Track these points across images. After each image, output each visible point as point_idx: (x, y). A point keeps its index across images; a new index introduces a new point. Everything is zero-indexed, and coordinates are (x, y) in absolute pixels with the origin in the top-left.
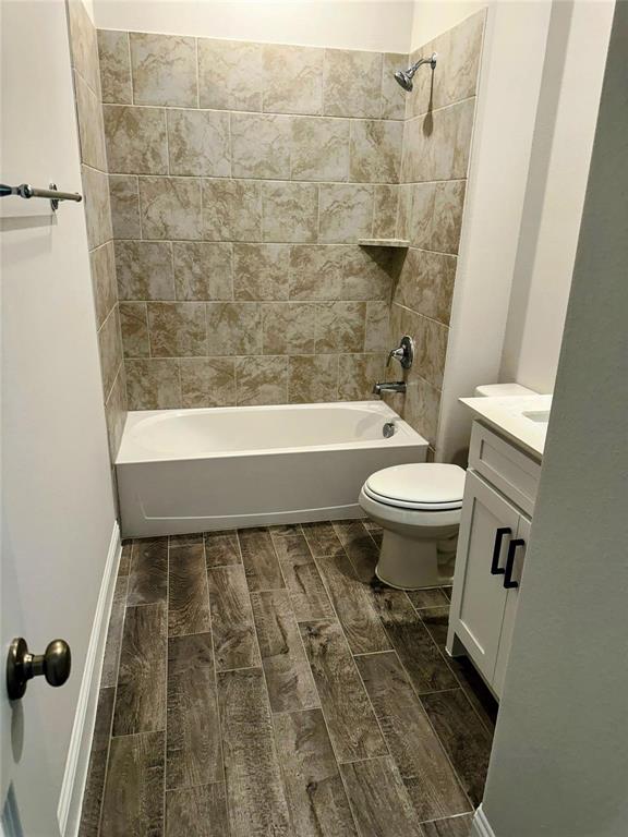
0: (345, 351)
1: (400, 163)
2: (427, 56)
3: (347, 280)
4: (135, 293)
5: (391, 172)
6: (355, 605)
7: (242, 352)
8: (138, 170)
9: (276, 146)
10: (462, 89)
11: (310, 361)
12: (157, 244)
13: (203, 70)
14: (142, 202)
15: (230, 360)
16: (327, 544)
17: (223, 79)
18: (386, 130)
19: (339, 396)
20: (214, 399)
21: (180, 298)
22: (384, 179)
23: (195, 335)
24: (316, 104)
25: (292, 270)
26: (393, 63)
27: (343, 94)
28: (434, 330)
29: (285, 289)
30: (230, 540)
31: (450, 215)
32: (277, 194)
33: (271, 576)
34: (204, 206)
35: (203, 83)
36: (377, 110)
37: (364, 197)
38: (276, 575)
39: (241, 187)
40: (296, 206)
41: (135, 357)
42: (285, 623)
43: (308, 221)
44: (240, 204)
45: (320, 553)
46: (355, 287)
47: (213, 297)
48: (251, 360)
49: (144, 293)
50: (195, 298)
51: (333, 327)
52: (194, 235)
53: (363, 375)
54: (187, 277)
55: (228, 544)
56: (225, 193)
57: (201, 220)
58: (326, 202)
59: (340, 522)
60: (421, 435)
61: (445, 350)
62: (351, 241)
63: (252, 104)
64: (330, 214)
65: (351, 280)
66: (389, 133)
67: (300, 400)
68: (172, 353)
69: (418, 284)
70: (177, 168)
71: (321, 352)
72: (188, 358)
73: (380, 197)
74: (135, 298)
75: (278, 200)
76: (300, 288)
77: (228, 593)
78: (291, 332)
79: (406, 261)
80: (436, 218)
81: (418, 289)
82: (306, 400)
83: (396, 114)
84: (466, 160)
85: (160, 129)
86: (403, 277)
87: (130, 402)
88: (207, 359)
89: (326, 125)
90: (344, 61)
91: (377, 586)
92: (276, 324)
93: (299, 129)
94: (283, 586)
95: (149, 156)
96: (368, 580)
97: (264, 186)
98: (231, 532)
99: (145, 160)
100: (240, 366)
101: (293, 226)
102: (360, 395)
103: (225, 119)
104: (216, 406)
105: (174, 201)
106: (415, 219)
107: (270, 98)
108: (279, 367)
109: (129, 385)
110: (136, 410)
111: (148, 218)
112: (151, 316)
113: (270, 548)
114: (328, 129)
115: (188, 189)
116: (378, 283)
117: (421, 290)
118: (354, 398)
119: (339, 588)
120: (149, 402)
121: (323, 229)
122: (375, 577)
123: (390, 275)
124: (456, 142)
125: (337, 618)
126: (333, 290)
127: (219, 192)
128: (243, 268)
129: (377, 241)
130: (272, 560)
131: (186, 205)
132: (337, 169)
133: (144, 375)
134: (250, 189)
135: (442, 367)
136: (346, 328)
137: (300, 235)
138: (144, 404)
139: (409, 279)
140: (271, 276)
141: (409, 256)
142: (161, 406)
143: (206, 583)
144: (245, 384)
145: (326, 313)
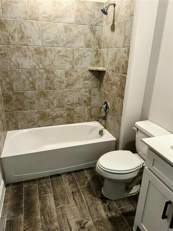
0: (85, 106)
1: (102, 41)
2: (112, 2)
3: (85, 82)
4: (8, 89)
5: (99, 44)
6: (97, 209)
7: (49, 108)
8: (6, 43)
9: (58, 35)
10: (128, 13)
11: (73, 109)
12: (15, 71)
13: (29, 6)
14: (8, 55)
15: (45, 111)
16: (83, 180)
17: (37, 9)
18: (97, 30)
19: (83, 121)
20: (39, 124)
21: (25, 90)
22: (96, 47)
23: (31, 103)
24: (72, 20)
25: (66, 79)
26: (99, 6)
27: (81, 17)
28: (117, 101)
29: (63, 86)
30: (47, 181)
31: (123, 60)
32: (59, 52)
33: (64, 198)
34: (33, 57)
35: (29, 10)
36: (93, 22)
37: (90, 53)
38: (65, 198)
39: (46, 50)
40: (66, 57)
41: (9, 111)
42: (70, 223)
43: (71, 62)
44: (46, 55)
45: (81, 185)
46: (87, 84)
47: (37, 89)
48: (52, 110)
49: (11, 88)
50: (30, 90)
51: (80, 98)
52: (29, 67)
53: (91, 113)
54: (27, 82)
55: (46, 183)
56: (40, 52)
57: (31, 62)
58: (77, 55)
59: (87, 169)
60: (113, 135)
61: (122, 108)
62: (86, 68)
63: (49, 19)
64: (78, 59)
65: (86, 82)
66: (97, 31)
67: (70, 123)
68: (23, 109)
69: (111, 84)
70: (21, 43)
71: (77, 106)
72: (29, 111)
73: (95, 53)
74: (8, 90)
75: (60, 54)
76: (68, 85)
77: (47, 209)
78: (66, 100)
79: (105, 76)
80: (117, 61)
81: (110, 85)
82: (72, 122)
83: (100, 24)
84: (130, 40)
85: (14, 28)
86: (104, 81)
87: (8, 128)
88: (36, 111)
89: (76, 27)
90: (81, 4)
91: (104, 199)
92: (61, 98)
93: (66, 29)
94: (69, 203)
95: (10, 38)
96: (100, 197)
97: (54, 49)
98: (47, 177)
99: (8, 39)
100: (48, 113)
101: (65, 63)
102: (90, 120)
103: (38, 25)
104: (40, 127)
105: (21, 55)
106: (109, 61)
107: (55, 17)
108: (62, 112)
109: (7, 122)
110: (10, 130)
111: (11, 61)
112: (14, 97)
113: (62, 184)
114: (76, 29)
115: (26, 50)
116: (95, 83)
117: (112, 86)
118: (88, 121)
119: (90, 202)
120: (15, 127)
121: (76, 64)
122: (102, 195)
123: (99, 80)
124: (125, 34)
125: (90, 218)
126: (80, 85)
127: (38, 51)
128: (48, 79)
129: (95, 68)
130: (63, 190)
131: (25, 56)
132: (80, 43)
133: (13, 118)
134: (49, 50)
135: (121, 114)
136: (85, 98)
137: (68, 66)
138: (13, 128)
139: (106, 82)
140: (58, 81)
141: (106, 74)
142: (20, 128)
143: (38, 204)
144: (50, 119)
145: (78, 93)
